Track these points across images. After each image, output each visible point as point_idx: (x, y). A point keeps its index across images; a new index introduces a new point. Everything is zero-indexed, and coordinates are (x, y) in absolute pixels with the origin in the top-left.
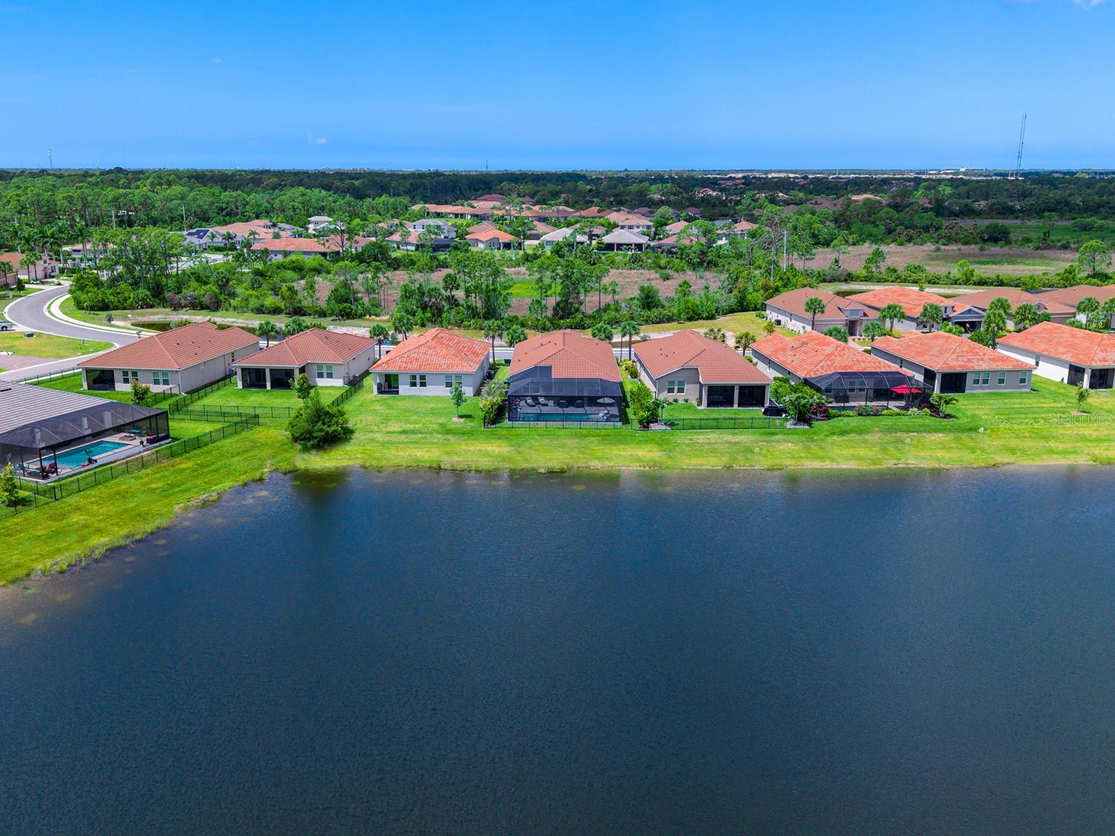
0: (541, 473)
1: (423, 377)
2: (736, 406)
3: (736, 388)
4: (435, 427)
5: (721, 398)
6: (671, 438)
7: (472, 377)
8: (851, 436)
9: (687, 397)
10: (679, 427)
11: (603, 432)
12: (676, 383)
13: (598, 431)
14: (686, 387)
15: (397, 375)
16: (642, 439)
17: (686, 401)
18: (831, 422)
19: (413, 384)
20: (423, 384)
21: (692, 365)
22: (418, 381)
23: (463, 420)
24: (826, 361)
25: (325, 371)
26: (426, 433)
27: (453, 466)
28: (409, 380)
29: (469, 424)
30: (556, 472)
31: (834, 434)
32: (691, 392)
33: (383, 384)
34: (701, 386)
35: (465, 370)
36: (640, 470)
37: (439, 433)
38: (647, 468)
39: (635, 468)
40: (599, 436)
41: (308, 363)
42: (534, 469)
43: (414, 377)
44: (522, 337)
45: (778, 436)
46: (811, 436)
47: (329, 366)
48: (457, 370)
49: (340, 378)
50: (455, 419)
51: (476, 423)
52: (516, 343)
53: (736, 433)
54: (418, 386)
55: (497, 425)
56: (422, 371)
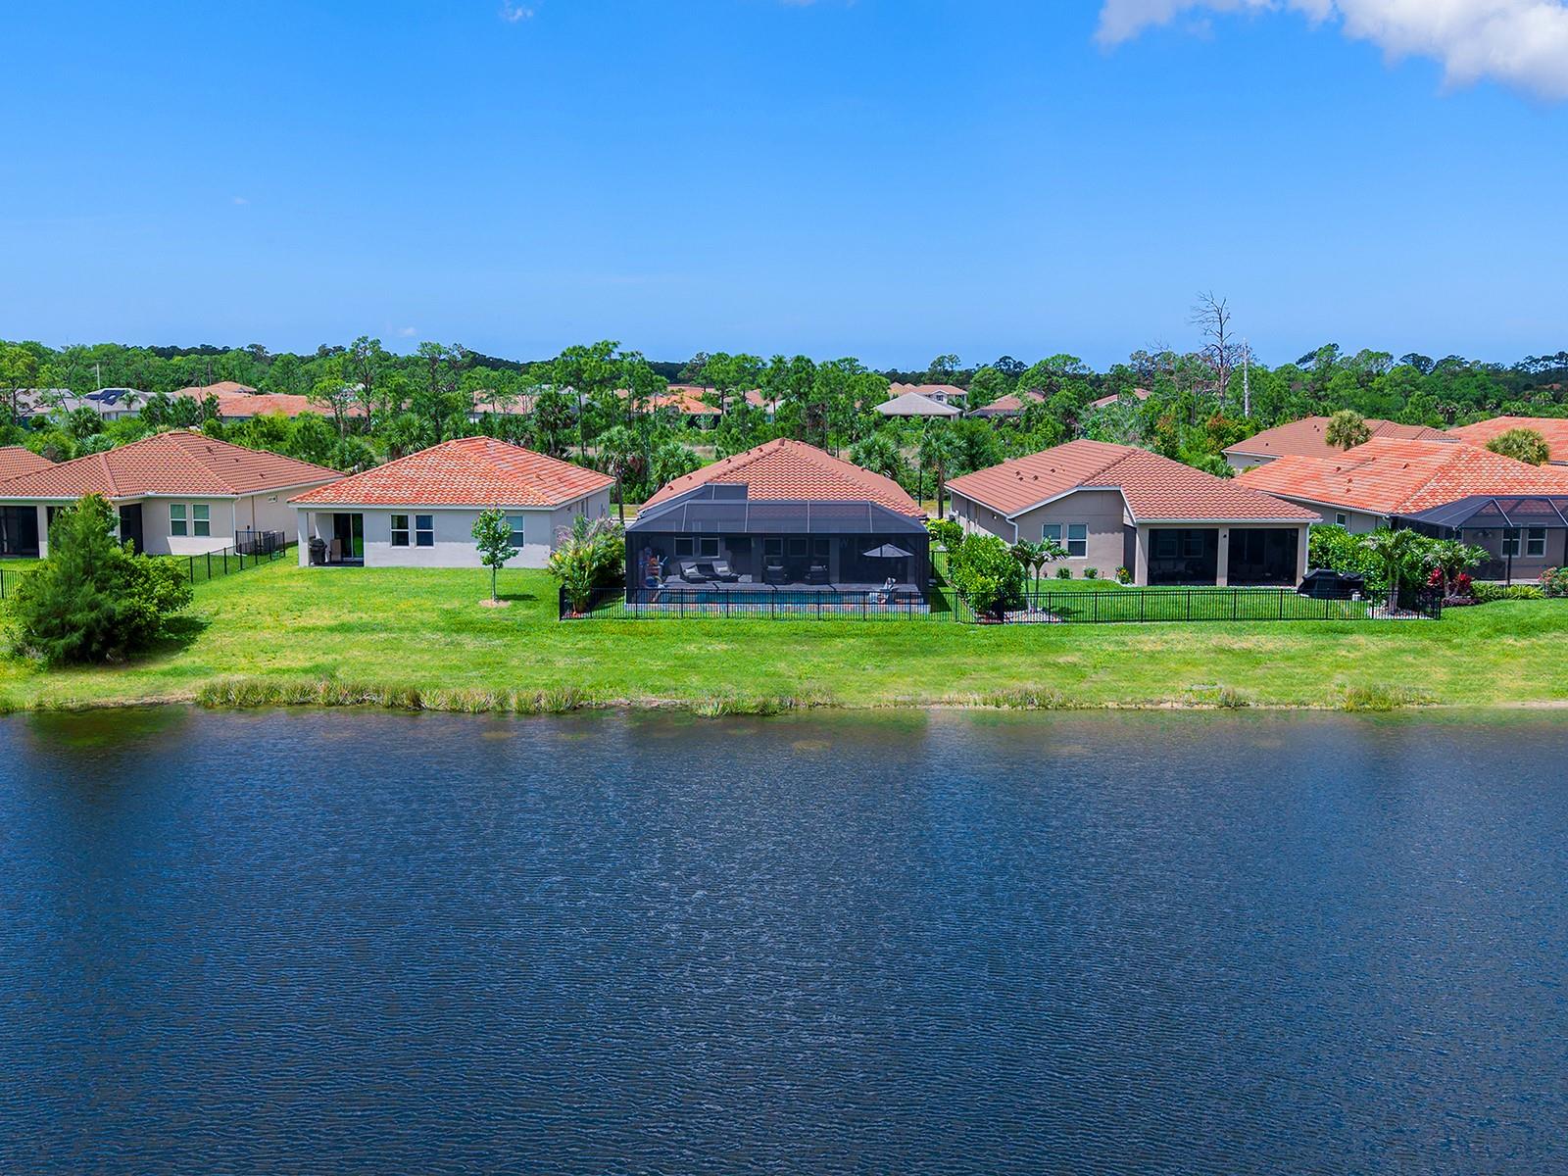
0: (705, 717)
1: (424, 521)
2: (1222, 582)
3: (1220, 535)
4: (433, 617)
5: (1181, 567)
6: (1065, 639)
7: (547, 518)
8: (1550, 636)
9: (1092, 567)
10: (1087, 615)
11: (879, 626)
12: (1065, 529)
13: (866, 624)
14: (1090, 540)
15: (360, 516)
16: (986, 642)
17: (1091, 574)
18: (1486, 608)
19: (401, 539)
20: (425, 539)
21: (1104, 483)
22: (412, 530)
23: (502, 604)
24: (1438, 481)
25: (190, 521)
26: (401, 630)
27: (455, 700)
28: (387, 526)
29: (523, 611)
30: (746, 714)
31: (1502, 631)
32: (1103, 554)
33: (327, 542)
34: (1129, 532)
35: (530, 502)
36: (985, 711)
37: (438, 629)
38: (1006, 707)
39: (972, 706)
40: (868, 635)
41: (149, 498)
42: (685, 708)
43: (401, 521)
44: (688, 466)
45: (1355, 636)
46: (1447, 636)
47: (202, 507)
48: (508, 502)
49: (228, 536)
50: (491, 603)
51: (545, 611)
52: (674, 478)
53: (1240, 630)
54: (412, 544)
55: (594, 613)
56: (422, 506)
